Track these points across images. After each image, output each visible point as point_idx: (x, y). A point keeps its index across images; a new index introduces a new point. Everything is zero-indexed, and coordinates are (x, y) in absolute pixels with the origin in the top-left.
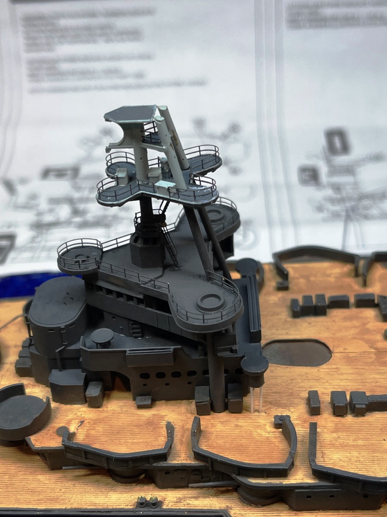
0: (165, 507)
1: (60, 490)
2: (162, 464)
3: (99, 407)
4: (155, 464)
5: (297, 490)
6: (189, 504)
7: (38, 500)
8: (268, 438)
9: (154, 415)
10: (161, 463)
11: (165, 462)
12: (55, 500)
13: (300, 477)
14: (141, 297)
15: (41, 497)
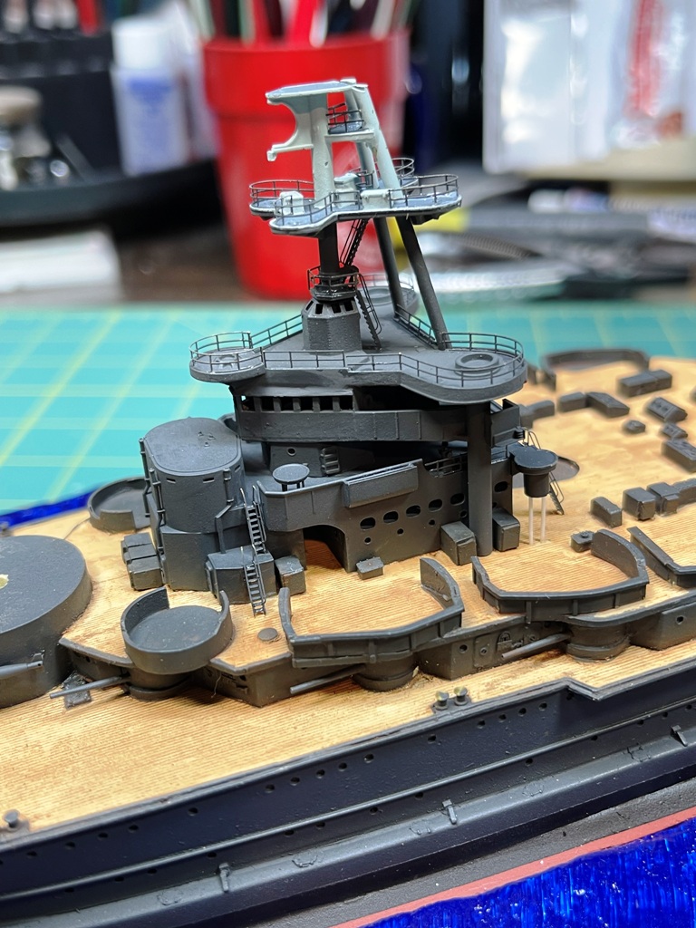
0: (475, 700)
1: (295, 728)
2: (455, 633)
3: (301, 593)
4: (446, 636)
5: (665, 613)
6: (508, 687)
7: (267, 752)
8: (578, 565)
9: (395, 581)
10: (454, 631)
11: (460, 629)
12: (298, 743)
13: (661, 593)
14: (349, 392)
15: (270, 747)
